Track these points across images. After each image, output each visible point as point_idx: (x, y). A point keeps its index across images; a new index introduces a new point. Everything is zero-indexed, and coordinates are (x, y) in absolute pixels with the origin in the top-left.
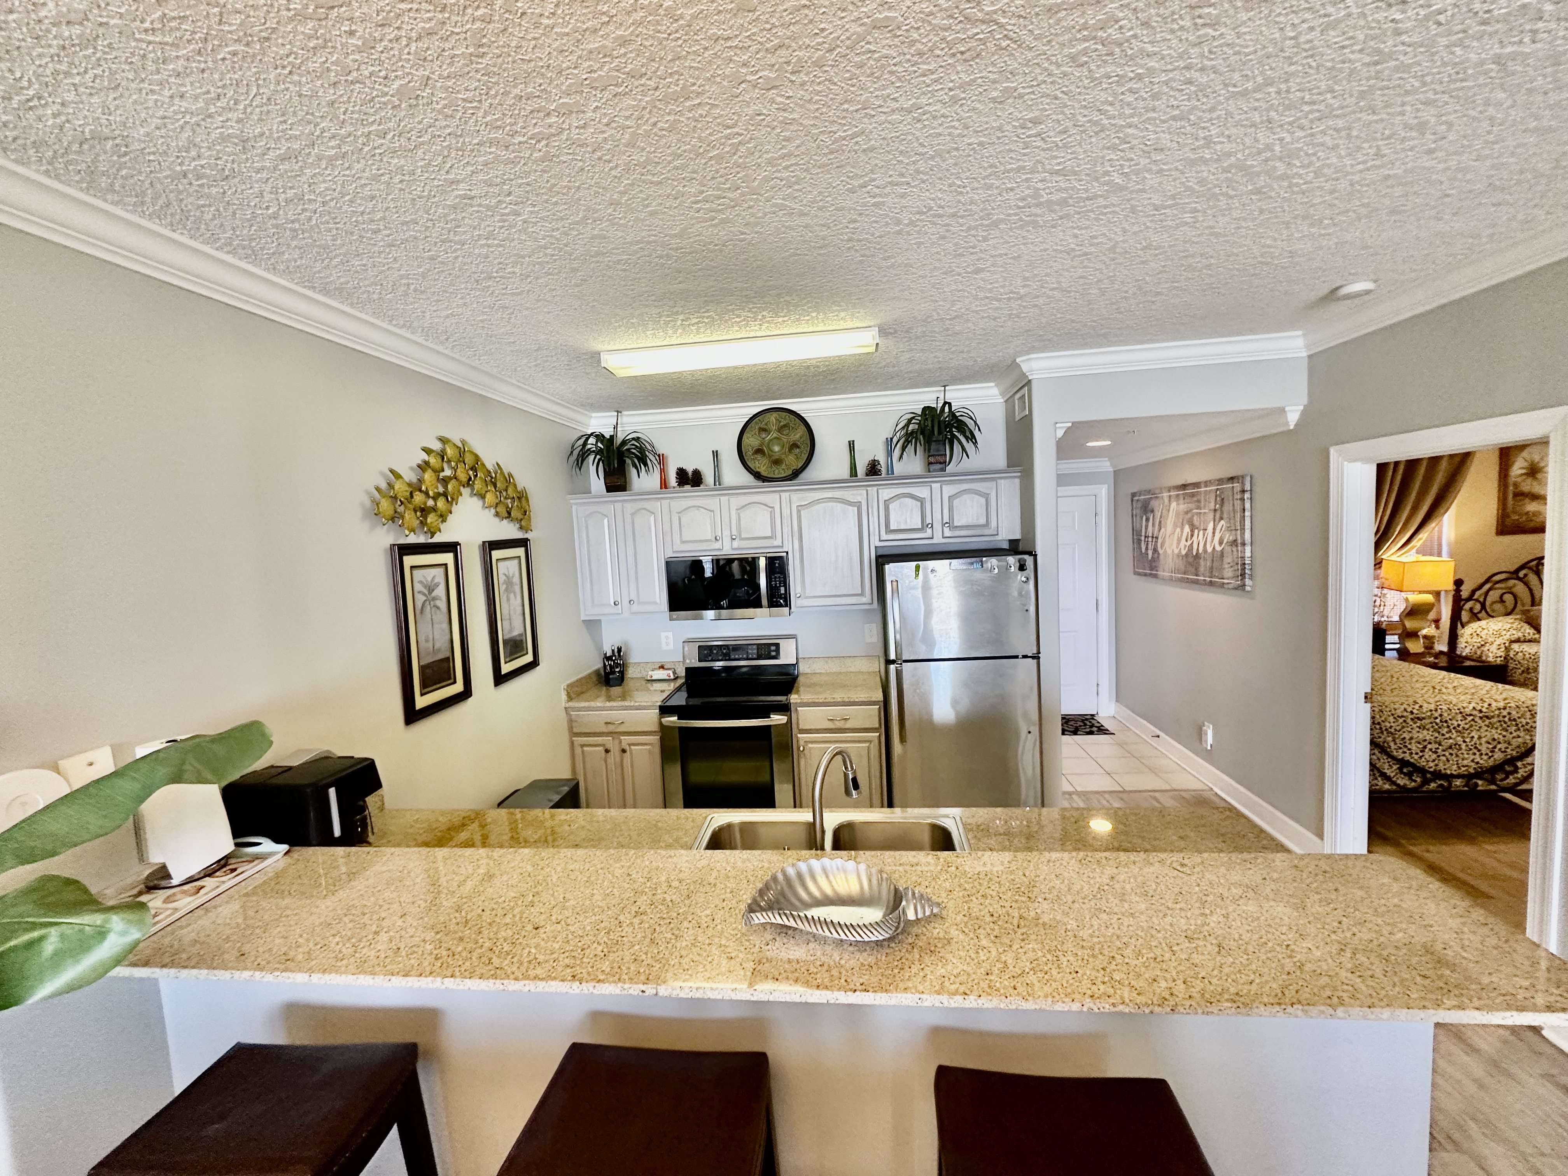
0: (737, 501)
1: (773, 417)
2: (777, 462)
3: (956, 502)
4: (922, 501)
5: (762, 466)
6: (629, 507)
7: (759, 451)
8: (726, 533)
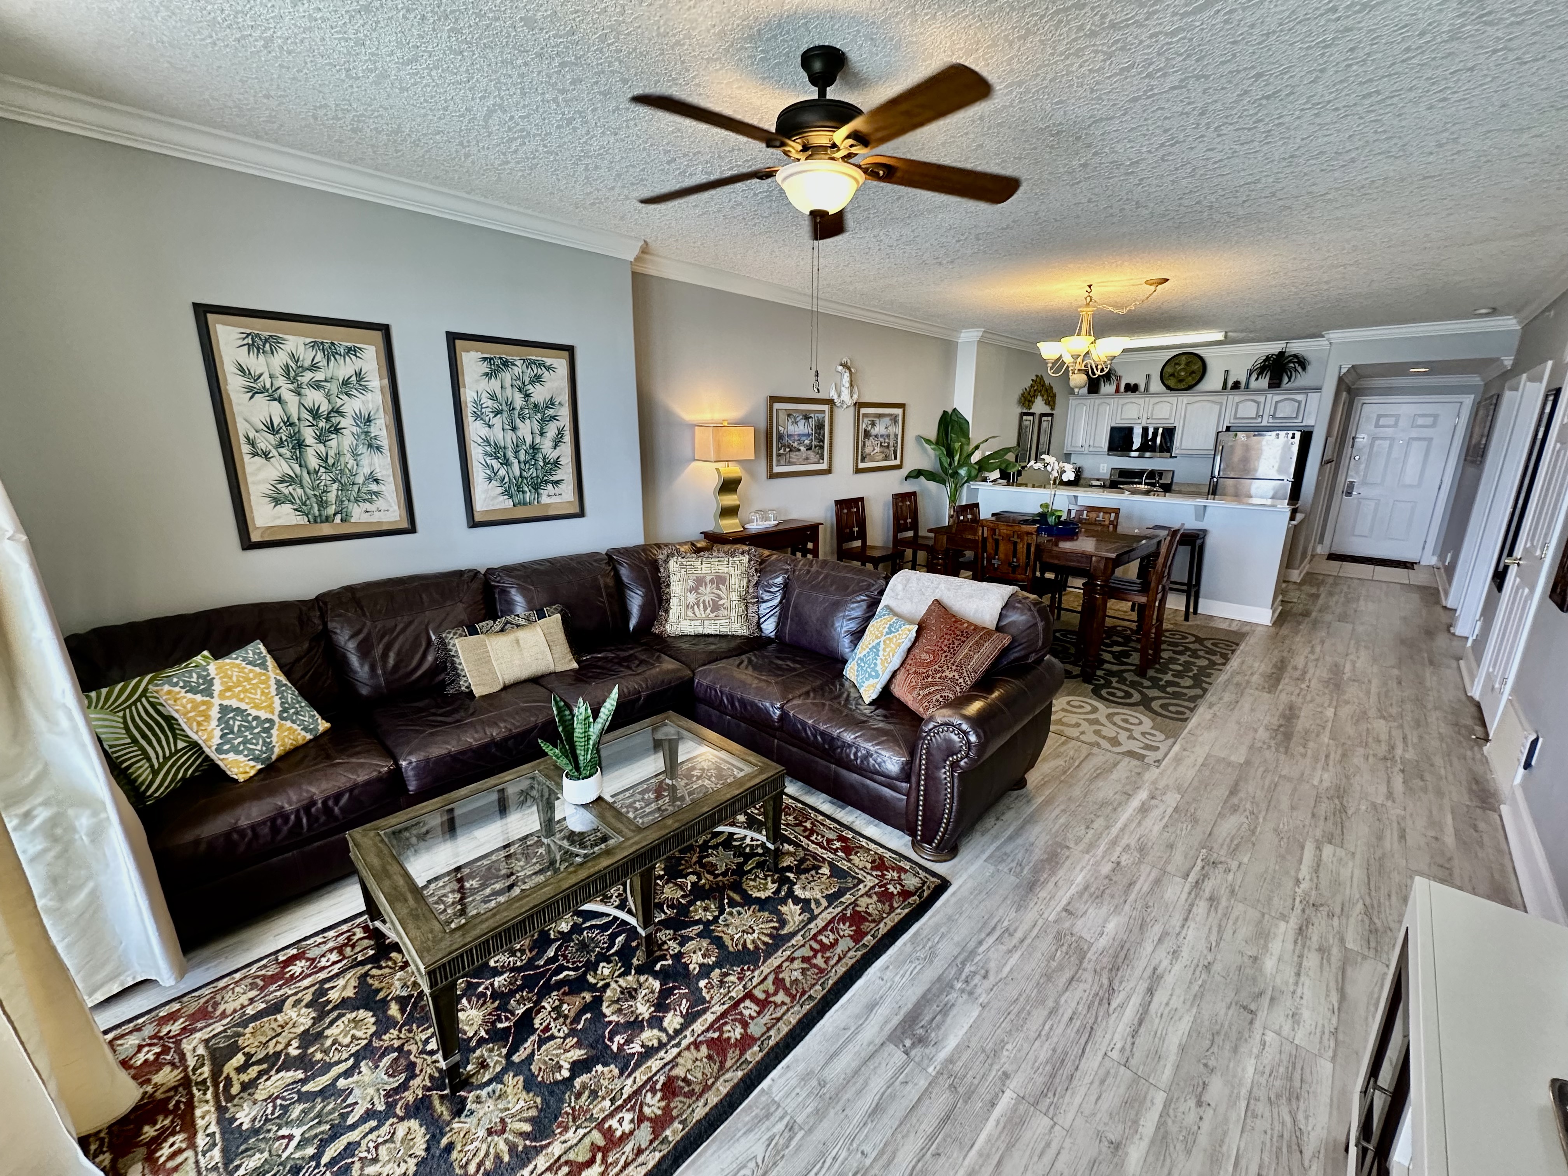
0: (1154, 400)
1: (1184, 358)
2: (1181, 381)
3: (1280, 405)
4: (1258, 403)
5: (1172, 383)
6: (1097, 402)
7: (1173, 375)
8: (1145, 416)
